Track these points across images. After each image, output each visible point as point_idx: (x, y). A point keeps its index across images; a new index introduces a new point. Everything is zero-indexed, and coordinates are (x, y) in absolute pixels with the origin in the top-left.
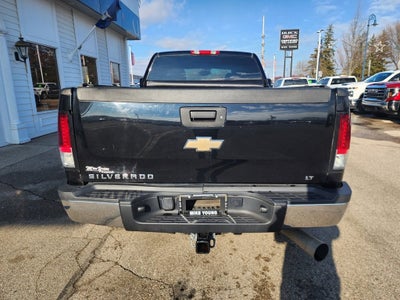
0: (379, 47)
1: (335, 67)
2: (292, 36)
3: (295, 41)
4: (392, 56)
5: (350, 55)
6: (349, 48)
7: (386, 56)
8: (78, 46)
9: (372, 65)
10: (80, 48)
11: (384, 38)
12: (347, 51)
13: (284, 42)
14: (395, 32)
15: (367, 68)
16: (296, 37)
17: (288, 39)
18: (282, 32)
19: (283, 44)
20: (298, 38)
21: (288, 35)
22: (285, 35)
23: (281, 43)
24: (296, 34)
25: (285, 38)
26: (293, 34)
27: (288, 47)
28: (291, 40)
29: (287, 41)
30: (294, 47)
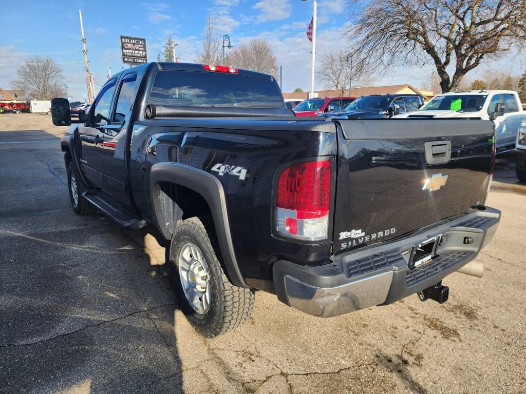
2: (137, 47)
16: (143, 49)
17: (133, 49)
18: (123, 39)
19: (127, 56)
20: (145, 50)
21: (131, 43)
22: (128, 43)
23: (123, 53)
24: (141, 44)
25: (128, 47)
26: (138, 43)
27: (134, 60)
28: (137, 52)
29: (131, 51)
30: (142, 61)
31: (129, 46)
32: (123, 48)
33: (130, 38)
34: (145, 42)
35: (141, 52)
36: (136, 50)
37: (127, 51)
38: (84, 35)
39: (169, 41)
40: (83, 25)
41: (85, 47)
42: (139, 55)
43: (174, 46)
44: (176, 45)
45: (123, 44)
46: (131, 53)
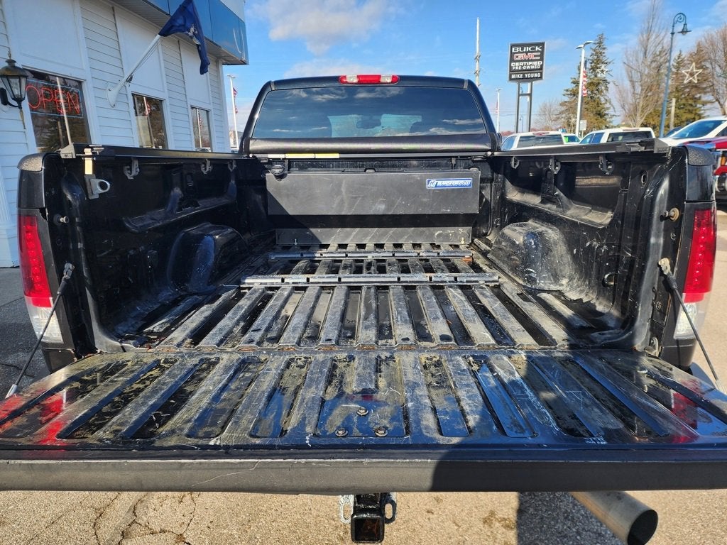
0: (690, 74)
1: (611, 112)
2: (531, 56)
3: (536, 64)
4: (714, 91)
5: (638, 90)
6: (636, 77)
7: (704, 91)
8: (127, 76)
9: (678, 107)
10: (130, 80)
11: (699, 57)
12: (632, 82)
13: (517, 66)
14: (721, 46)
15: (669, 113)
16: (539, 58)
17: (525, 60)
18: (513, 49)
19: (515, 71)
20: (542, 59)
21: (523, 53)
22: (519, 52)
23: (511, 67)
24: (538, 51)
25: (519, 59)
26: (533, 51)
27: (524, 76)
28: (530, 63)
29: (522, 64)
30: (536, 75)
31: (521, 56)
32: (512, 60)
33: (522, 46)
34: (543, 48)
35: (535, 63)
36: (529, 60)
37: (517, 64)
38: (479, 51)
39: (600, 38)
40: (479, 38)
41: (477, 66)
42: (532, 67)
43: (585, 45)
44: (587, 43)
45: (512, 54)
46: (522, 66)
